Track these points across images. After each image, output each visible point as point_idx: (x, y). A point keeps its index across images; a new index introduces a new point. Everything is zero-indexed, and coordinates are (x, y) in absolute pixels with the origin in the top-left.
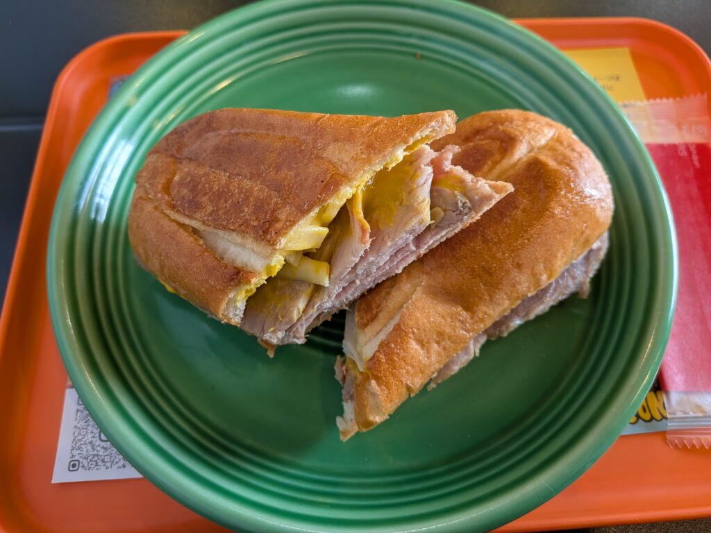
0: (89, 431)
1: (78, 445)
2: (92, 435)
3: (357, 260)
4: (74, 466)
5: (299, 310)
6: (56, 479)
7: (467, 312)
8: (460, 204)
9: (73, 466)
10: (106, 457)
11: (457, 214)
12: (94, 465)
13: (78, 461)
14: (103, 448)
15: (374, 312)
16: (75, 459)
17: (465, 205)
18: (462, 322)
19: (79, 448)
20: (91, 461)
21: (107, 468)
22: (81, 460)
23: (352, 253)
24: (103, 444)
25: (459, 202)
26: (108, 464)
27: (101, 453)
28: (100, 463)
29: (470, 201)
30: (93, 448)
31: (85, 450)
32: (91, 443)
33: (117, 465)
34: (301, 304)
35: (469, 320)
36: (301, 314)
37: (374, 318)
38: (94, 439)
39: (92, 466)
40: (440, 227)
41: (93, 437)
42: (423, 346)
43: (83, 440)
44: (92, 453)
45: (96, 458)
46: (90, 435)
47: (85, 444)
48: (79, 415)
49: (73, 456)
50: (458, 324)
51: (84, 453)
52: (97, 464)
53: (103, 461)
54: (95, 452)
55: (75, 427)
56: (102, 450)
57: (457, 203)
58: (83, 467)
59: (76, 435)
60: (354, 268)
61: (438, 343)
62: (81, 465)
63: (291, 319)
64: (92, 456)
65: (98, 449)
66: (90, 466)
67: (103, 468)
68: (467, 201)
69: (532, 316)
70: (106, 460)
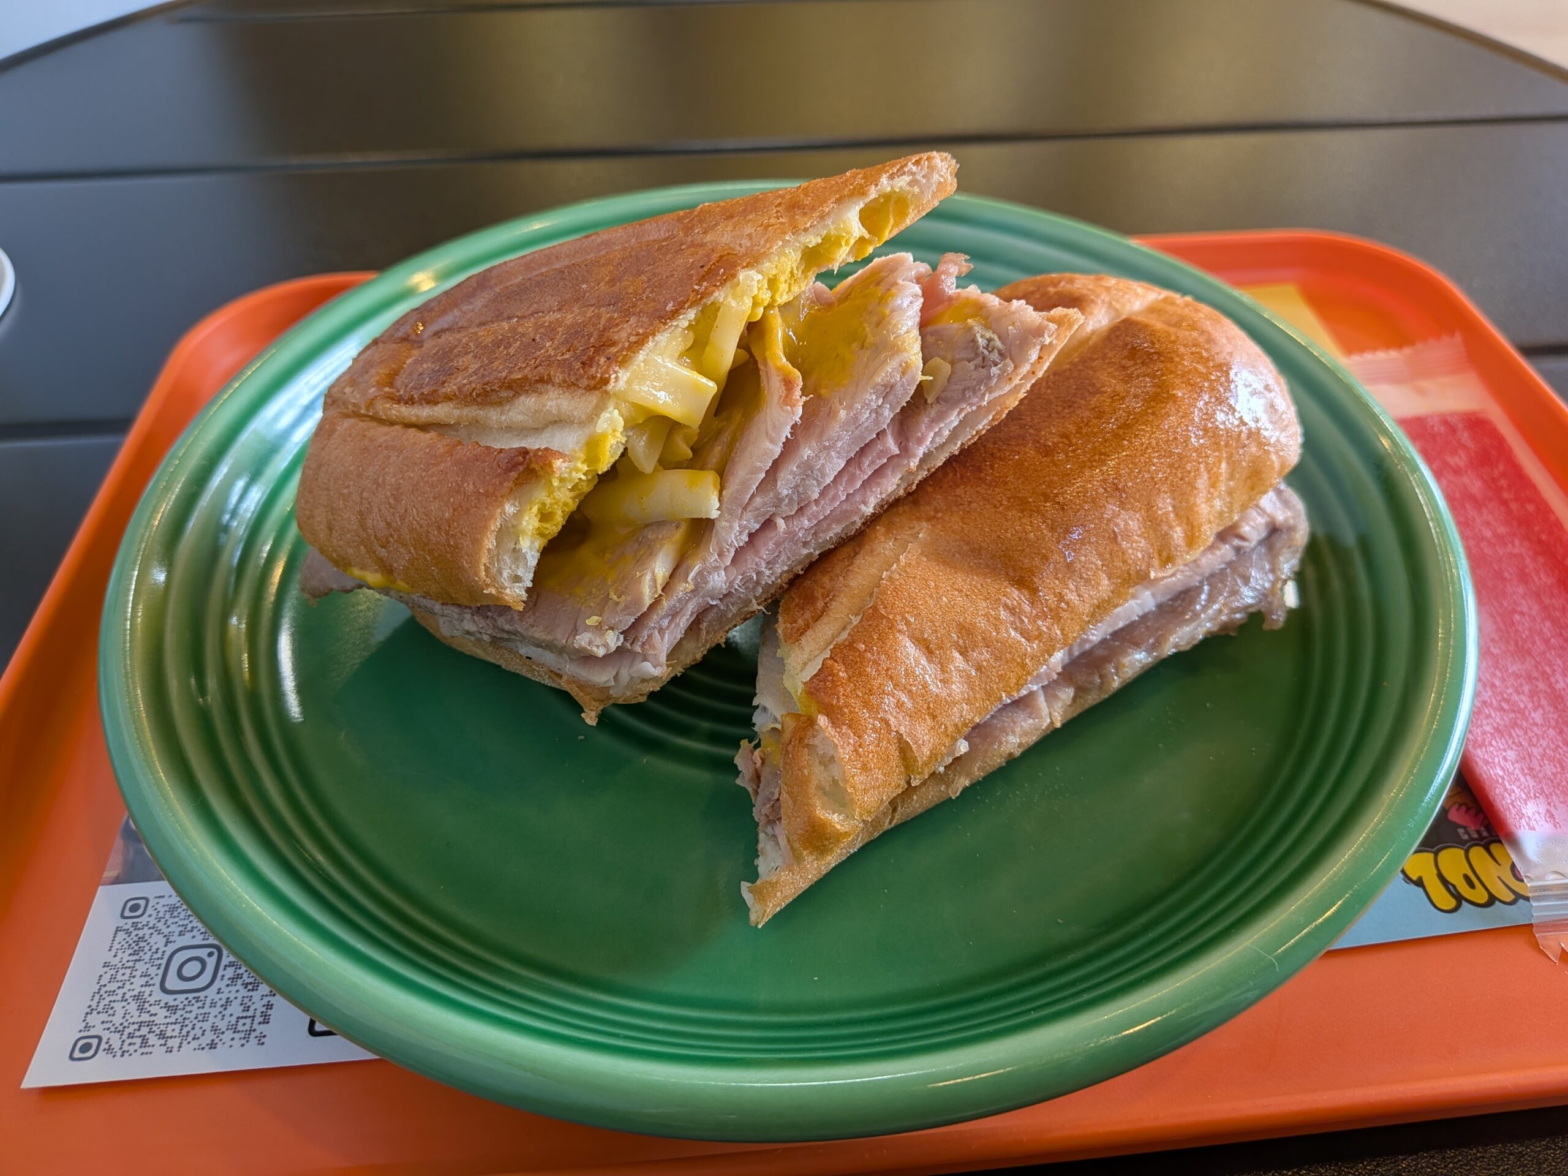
0: (138, 974)
1: (103, 1003)
2: (143, 980)
3: (777, 450)
4: (86, 1048)
5: (654, 580)
6: (36, 1077)
7: (1019, 590)
8: (981, 342)
9: (84, 1049)
10: (171, 1027)
11: (976, 367)
12: (137, 1047)
13: (100, 1038)
14: (167, 1006)
15: (820, 604)
16: (92, 1032)
17: (992, 343)
18: (1012, 611)
19: (108, 1009)
20: (130, 1036)
21: (170, 1050)
22: (105, 1035)
23: (767, 432)
24: (169, 999)
25: (978, 336)
26: (174, 1043)
27: (159, 1019)
28: (153, 1039)
29: (1000, 338)
30: (141, 1009)
31: (120, 1013)
32: (136, 998)
33: (195, 1044)
34: (660, 567)
35: (1027, 608)
36: (660, 592)
37: (820, 617)
38: (148, 990)
39: (132, 1048)
40: (946, 400)
41: (147, 985)
42: (929, 652)
43: (120, 992)
44: (136, 1019)
45: (144, 1030)
46: (139, 981)
47: (124, 999)
48: (118, 939)
49: (87, 1027)
50: (1003, 614)
51: (117, 1020)
52: (144, 1042)
53: (162, 1035)
54: (145, 1017)
55: (106, 965)
56: (164, 1012)
57: (974, 341)
58: (109, 1050)
59: (102, 983)
60: (773, 472)
61: (963, 653)
62: (103, 1046)
63: (638, 601)
64: (136, 1026)
65: (153, 1010)
66: (125, 1047)
67: (159, 1051)
68: (996, 337)
69: (1169, 650)
70: (169, 1034)
